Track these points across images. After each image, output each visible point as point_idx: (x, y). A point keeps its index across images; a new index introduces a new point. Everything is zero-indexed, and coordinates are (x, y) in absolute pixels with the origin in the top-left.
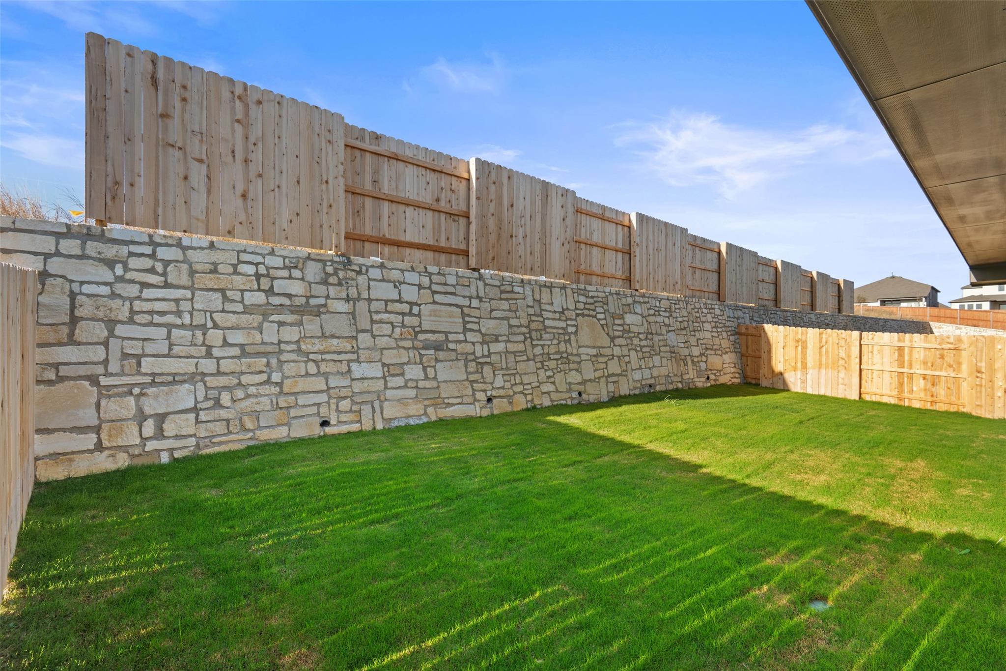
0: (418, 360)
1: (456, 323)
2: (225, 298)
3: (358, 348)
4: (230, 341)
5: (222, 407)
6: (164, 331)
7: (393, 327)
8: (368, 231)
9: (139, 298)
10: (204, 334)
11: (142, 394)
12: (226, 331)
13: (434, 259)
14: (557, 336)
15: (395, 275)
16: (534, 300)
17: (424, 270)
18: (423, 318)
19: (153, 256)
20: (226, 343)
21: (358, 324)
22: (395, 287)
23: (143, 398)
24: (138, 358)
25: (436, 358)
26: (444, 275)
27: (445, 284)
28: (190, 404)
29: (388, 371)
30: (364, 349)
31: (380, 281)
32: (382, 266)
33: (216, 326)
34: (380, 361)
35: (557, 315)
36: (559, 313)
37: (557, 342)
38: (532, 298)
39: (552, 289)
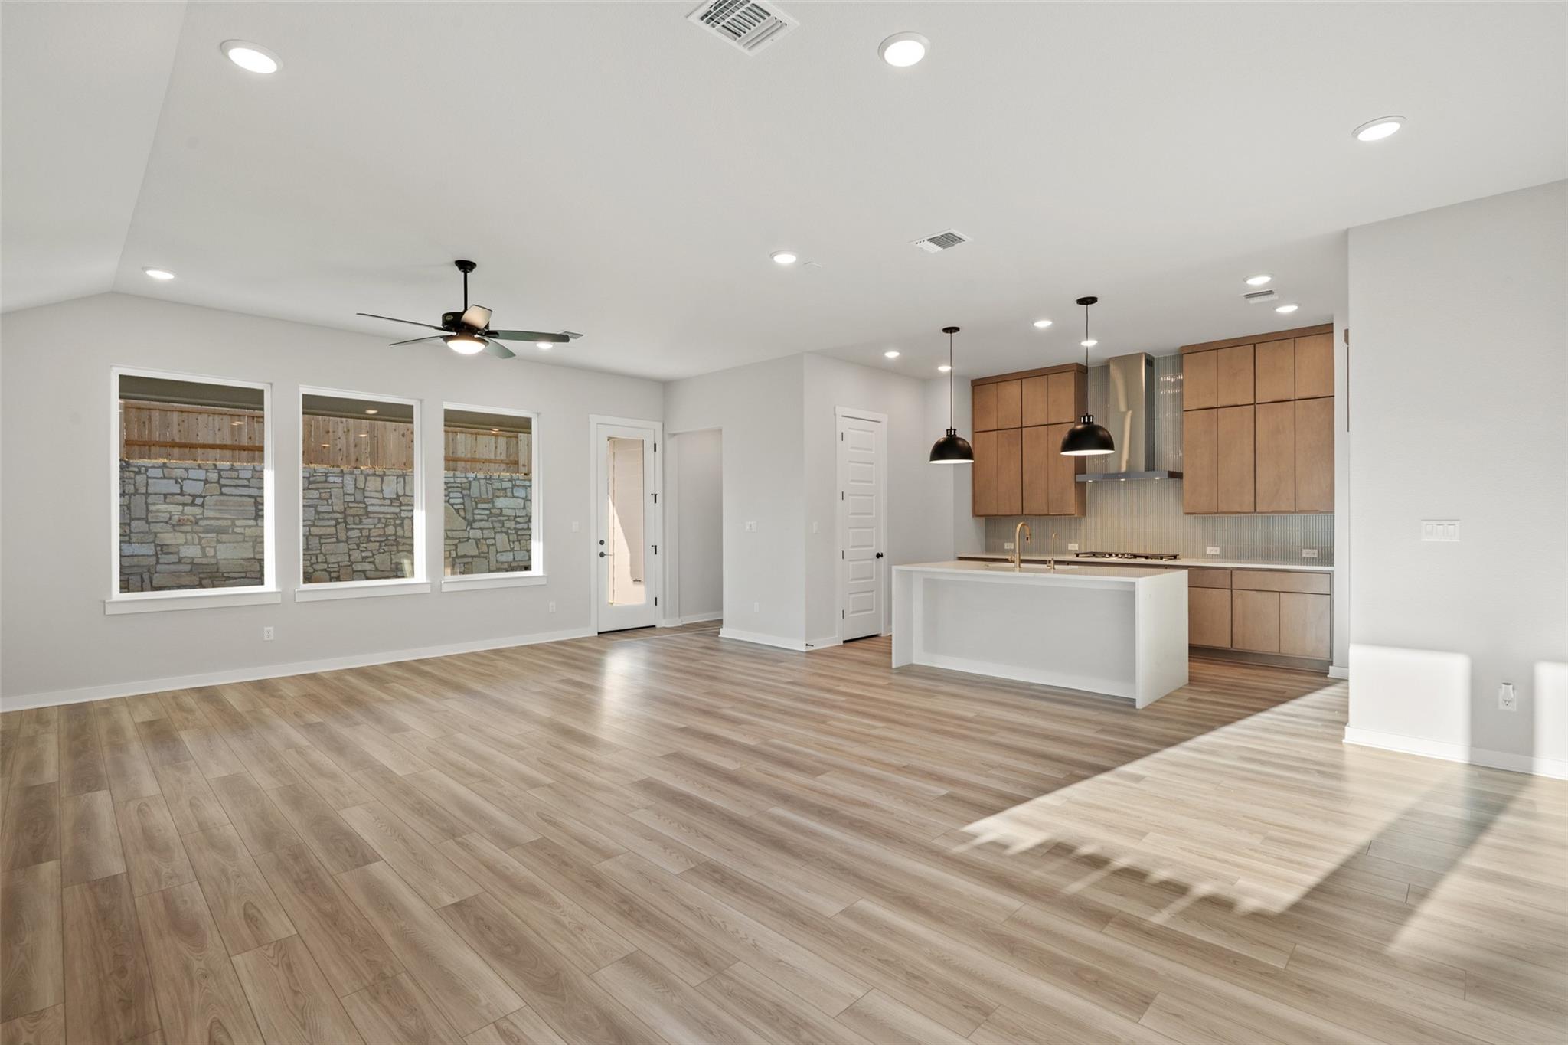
0: (197, 542)
1: (246, 511)
3: (131, 532)
7: (171, 515)
8: (156, 436)
13: (233, 456)
14: (383, 521)
15: (179, 473)
16: (356, 488)
17: (213, 467)
18: (206, 507)
21: (132, 514)
22: (177, 482)
25: (218, 540)
26: (237, 471)
27: (238, 478)
29: (161, 550)
30: (136, 533)
31: (161, 478)
32: (164, 466)
34: (154, 542)
35: (388, 502)
36: (391, 499)
37: (383, 526)
38: (353, 486)
39: (385, 478)
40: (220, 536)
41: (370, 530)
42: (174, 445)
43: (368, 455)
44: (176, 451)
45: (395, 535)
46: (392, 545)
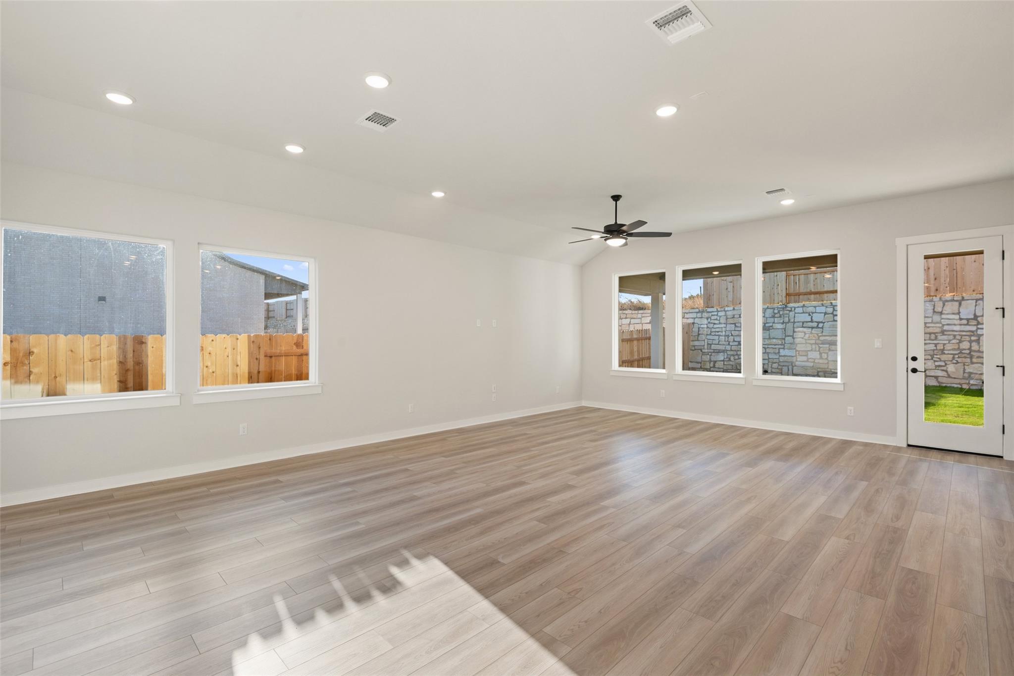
0: (818, 350)
2: (735, 326)
3: (785, 343)
4: (735, 340)
5: (731, 361)
6: (718, 337)
7: (805, 334)
8: (802, 290)
9: (713, 328)
10: (728, 338)
11: (711, 355)
12: (735, 337)
15: (811, 309)
16: (934, 312)
17: (830, 305)
18: (824, 329)
19: (717, 315)
20: (734, 341)
21: (786, 333)
22: (809, 315)
23: (712, 356)
24: (711, 344)
25: (830, 349)
28: (722, 359)
29: (799, 354)
30: (788, 344)
31: (802, 313)
32: (804, 306)
33: (732, 335)
34: (795, 349)
35: (965, 322)
36: (968, 320)
37: (958, 341)
38: (932, 311)
39: (963, 302)
40: (831, 346)
41: (944, 344)
42: (811, 293)
43: (947, 285)
44: (812, 296)
45: (970, 349)
46: (965, 357)
